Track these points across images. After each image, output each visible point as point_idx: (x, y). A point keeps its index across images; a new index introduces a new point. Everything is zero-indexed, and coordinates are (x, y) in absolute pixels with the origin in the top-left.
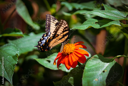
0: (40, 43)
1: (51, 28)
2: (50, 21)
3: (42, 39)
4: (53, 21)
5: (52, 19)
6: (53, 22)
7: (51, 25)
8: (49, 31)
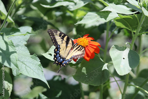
0: (55, 58)
1: (57, 41)
2: (54, 35)
3: (55, 55)
4: (56, 33)
5: (54, 32)
6: (56, 35)
7: (56, 38)
8: (57, 44)
